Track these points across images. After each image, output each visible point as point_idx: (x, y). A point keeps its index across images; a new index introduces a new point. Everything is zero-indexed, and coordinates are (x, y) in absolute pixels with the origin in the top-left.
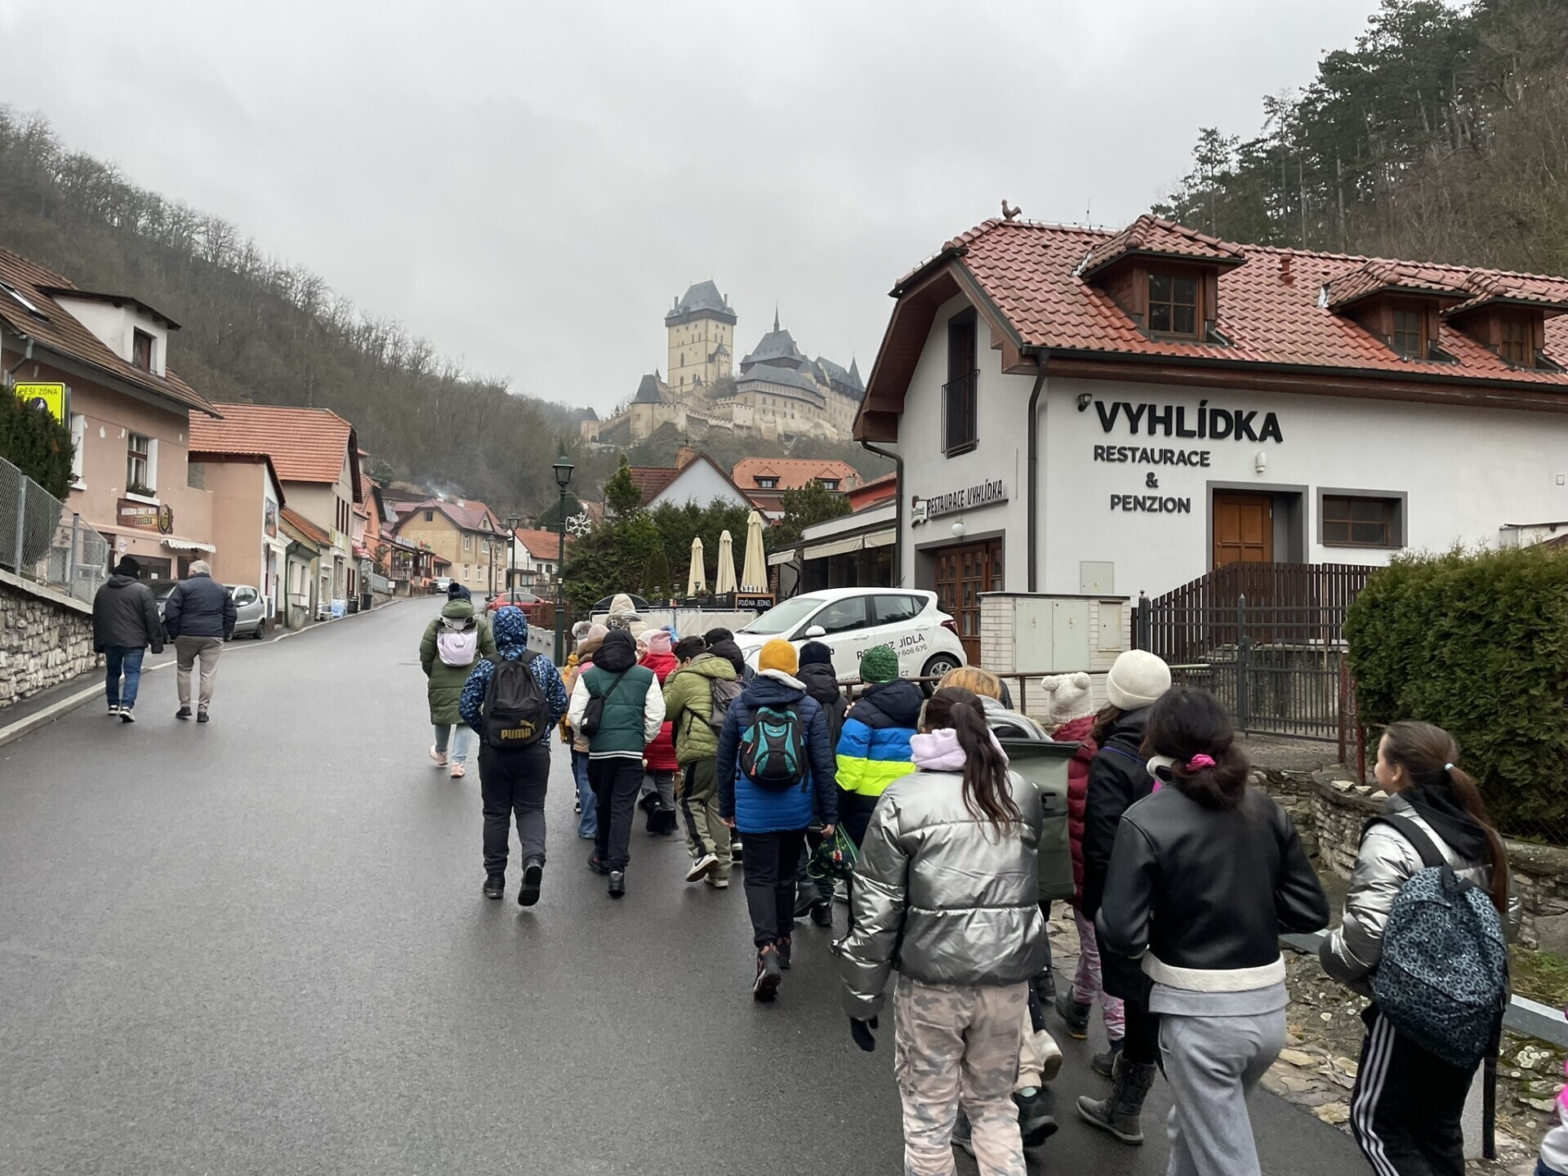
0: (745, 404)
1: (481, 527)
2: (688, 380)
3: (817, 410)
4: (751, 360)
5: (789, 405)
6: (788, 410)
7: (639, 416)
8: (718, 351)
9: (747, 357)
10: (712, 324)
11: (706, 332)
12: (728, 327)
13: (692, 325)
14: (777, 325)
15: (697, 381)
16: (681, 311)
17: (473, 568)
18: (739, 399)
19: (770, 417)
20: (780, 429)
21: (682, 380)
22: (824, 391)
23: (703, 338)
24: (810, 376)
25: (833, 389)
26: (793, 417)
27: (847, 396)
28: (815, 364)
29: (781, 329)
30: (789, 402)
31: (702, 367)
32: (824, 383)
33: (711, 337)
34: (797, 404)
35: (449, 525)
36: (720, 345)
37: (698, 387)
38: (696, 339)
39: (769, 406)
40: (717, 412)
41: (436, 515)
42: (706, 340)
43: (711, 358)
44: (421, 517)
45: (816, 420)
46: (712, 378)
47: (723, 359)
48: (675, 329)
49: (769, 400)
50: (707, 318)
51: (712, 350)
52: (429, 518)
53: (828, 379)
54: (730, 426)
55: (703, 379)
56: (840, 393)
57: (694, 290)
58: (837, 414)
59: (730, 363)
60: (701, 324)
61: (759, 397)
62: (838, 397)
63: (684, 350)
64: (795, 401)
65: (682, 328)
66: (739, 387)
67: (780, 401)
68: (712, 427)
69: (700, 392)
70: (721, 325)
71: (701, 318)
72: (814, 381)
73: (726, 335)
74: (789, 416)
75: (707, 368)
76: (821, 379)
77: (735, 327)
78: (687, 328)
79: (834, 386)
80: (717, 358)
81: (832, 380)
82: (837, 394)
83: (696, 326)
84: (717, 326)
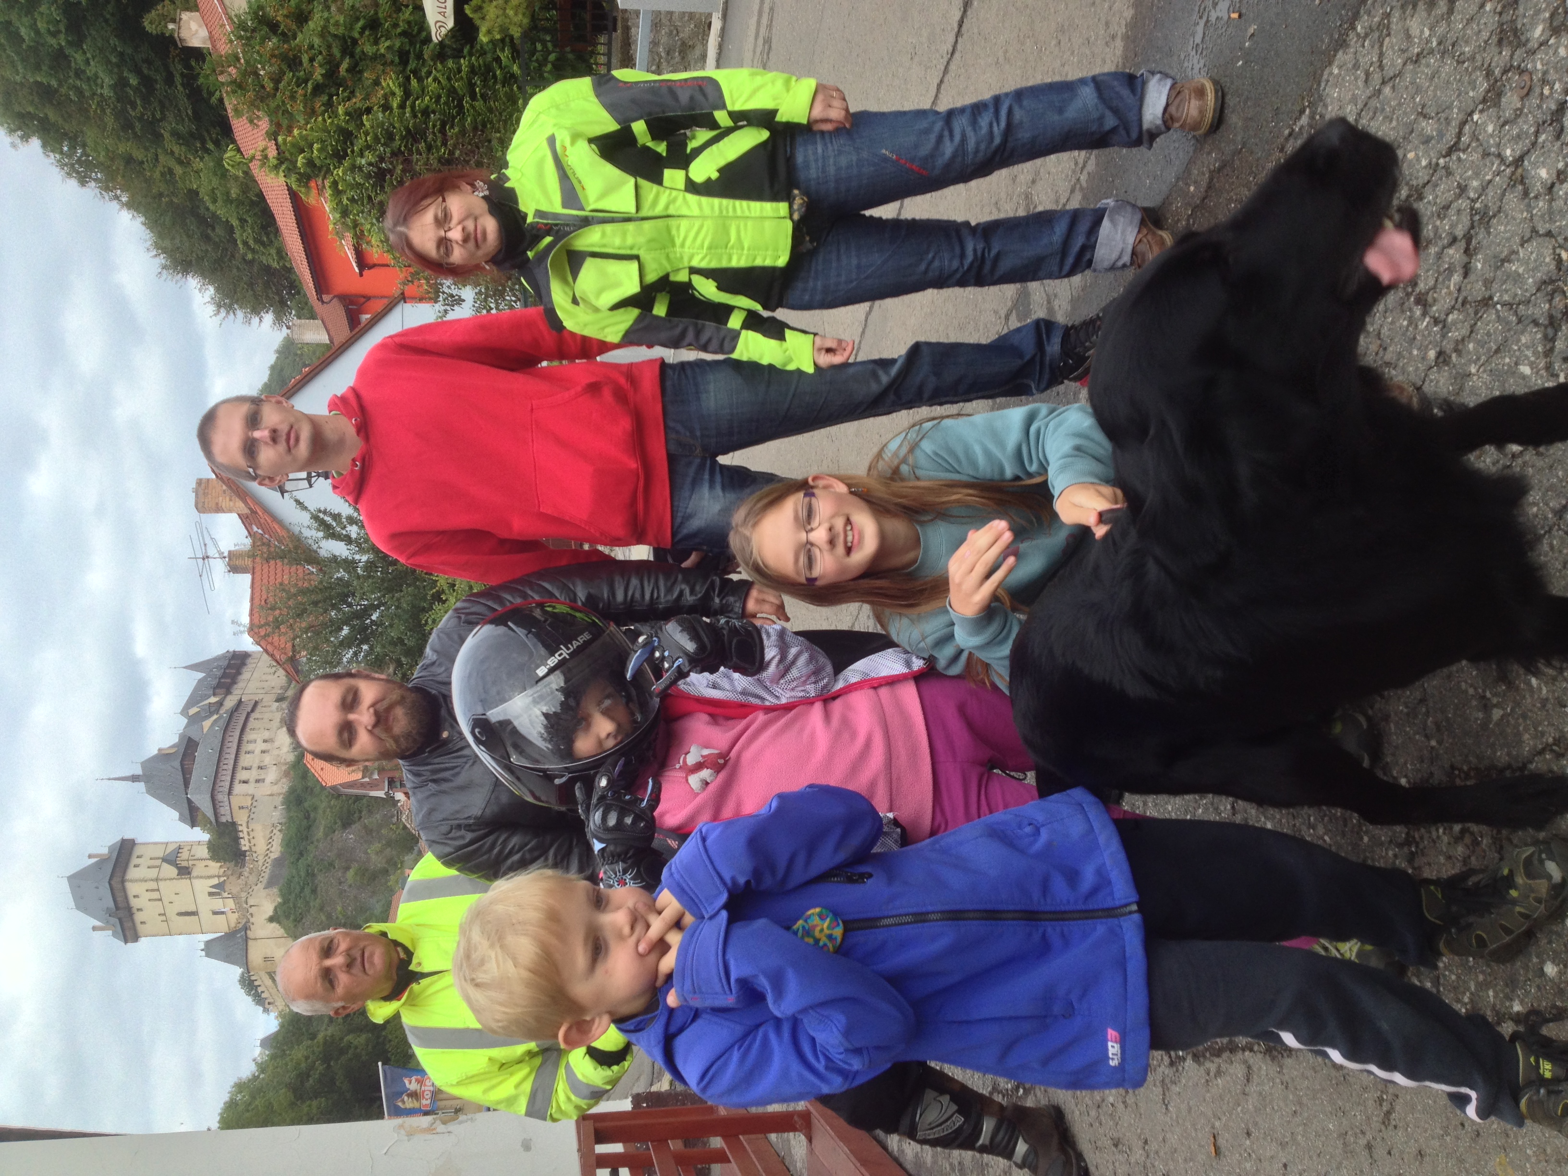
0: (249, 809)
2: (217, 904)
4: (187, 812)
5: (250, 747)
6: (258, 747)
7: (266, 959)
8: (173, 863)
9: (182, 819)
10: (132, 874)
11: (144, 880)
12: (137, 851)
13: (135, 903)
14: (134, 778)
15: (218, 891)
16: (113, 920)
18: (241, 818)
21: (215, 913)
22: (230, 702)
23: (153, 885)
24: (207, 724)
25: (228, 692)
27: (239, 673)
28: (191, 718)
29: (139, 772)
30: (246, 747)
31: (197, 883)
32: (220, 704)
33: (153, 873)
34: (249, 736)
36: (165, 860)
37: (228, 887)
38: (156, 895)
39: (252, 775)
42: (157, 880)
43: (184, 871)
46: (215, 867)
47: (185, 855)
48: (140, 928)
49: (242, 775)
50: (123, 881)
51: (171, 871)
53: (213, 700)
55: (215, 881)
56: (234, 682)
57: (82, 903)
58: (265, 685)
59: (191, 845)
60: (132, 889)
61: (238, 788)
62: (241, 685)
63: (172, 911)
64: (245, 739)
65: (139, 917)
66: (223, 820)
67: (245, 760)
68: (282, 853)
69: (234, 885)
70: (134, 861)
71: (124, 890)
72: (215, 717)
73: (149, 852)
75: (197, 877)
76: (213, 709)
77: (138, 841)
78: (138, 910)
79: (223, 691)
80: (184, 864)
81: (214, 695)
82: (236, 687)
83: (135, 896)
84: (136, 866)
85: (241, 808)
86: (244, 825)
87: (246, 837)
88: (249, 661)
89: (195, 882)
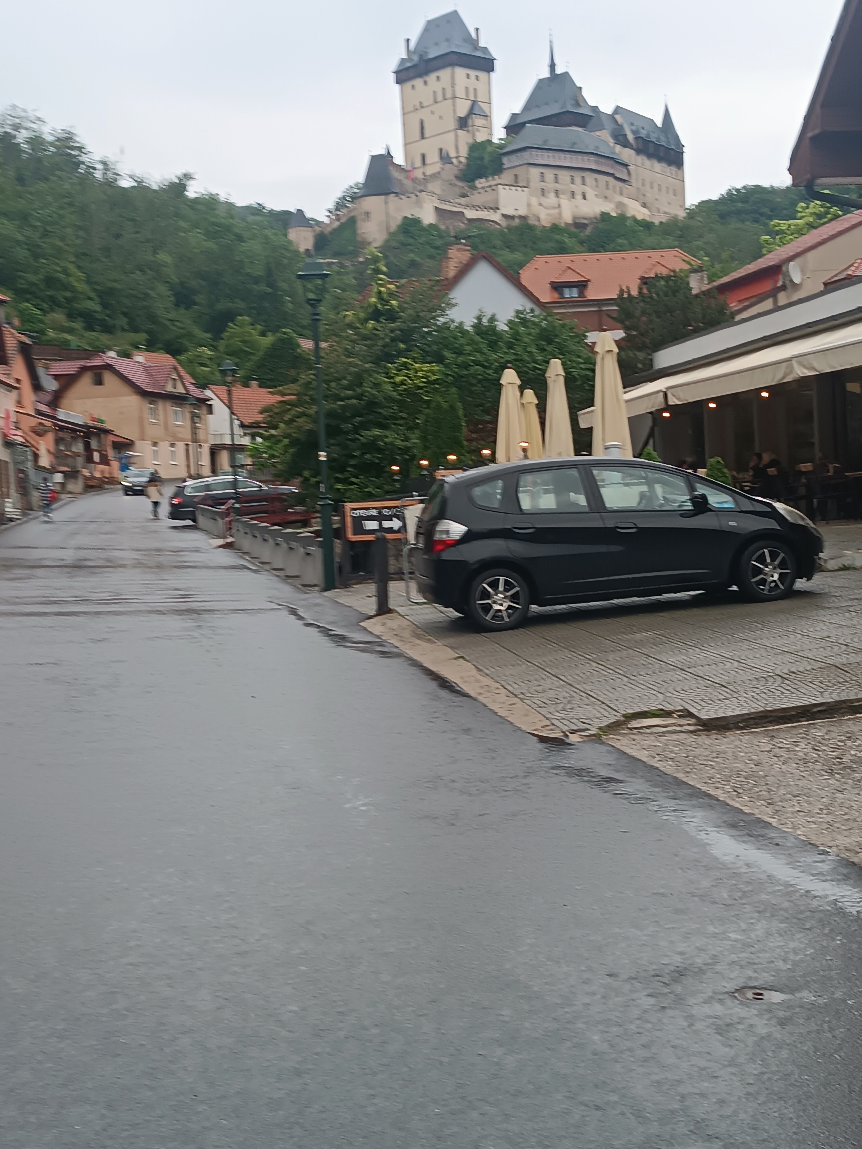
0: (515, 184)
1: (169, 388)
2: (433, 157)
3: (620, 184)
4: (520, 121)
5: (578, 180)
6: (578, 188)
7: (367, 214)
8: (471, 112)
9: (514, 116)
10: (460, 72)
11: (453, 85)
12: (482, 75)
13: (432, 77)
14: (552, 66)
15: (445, 158)
16: (416, 58)
17: (164, 446)
18: (506, 177)
19: (551, 199)
20: (567, 217)
21: (423, 157)
22: (627, 154)
23: (449, 95)
24: (605, 135)
25: (638, 151)
26: (584, 197)
27: (660, 159)
28: (612, 117)
29: (559, 71)
30: (578, 176)
31: (451, 136)
32: (625, 144)
33: (460, 92)
34: (590, 178)
35: (126, 389)
36: (474, 103)
37: (447, 166)
38: (440, 98)
39: (550, 185)
40: (477, 198)
41: (108, 377)
42: (454, 97)
43: (463, 123)
44: (86, 380)
45: (619, 198)
46: (465, 151)
47: (478, 121)
48: (408, 85)
49: (549, 174)
50: (452, 65)
51: (462, 112)
52: (99, 382)
53: (630, 137)
54: (496, 217)
55: (452, 154)
56: (650, 156)
57: (431, 26)
58: (648, 187)
59: (489, 128)
60: (445, 74)
61: (535, 172)
62: (647, 162)
63: (423, 114)
64: (586, 174)
65: (418, 82)
66: (505, 160)
67: (564, 176)
68: (470, 220)
69: (450, 172)
70: (473, 73)
71: (443, 67)
72: (611, 141)
73: (481, 86)
74: (579, 197)
75: (457, 136)
76: (621, 138)
77: (492, 74)
78: (425, 83)
79: (641, 146)
80: (470, 122)
81: (637, 138)
82: (645, 158)
83: (438, 78)
84: (468, 76)
85: (516, 176)
86: (500, 181)
87: (488, 184)
88: (673, 169)
89: (452, 135)
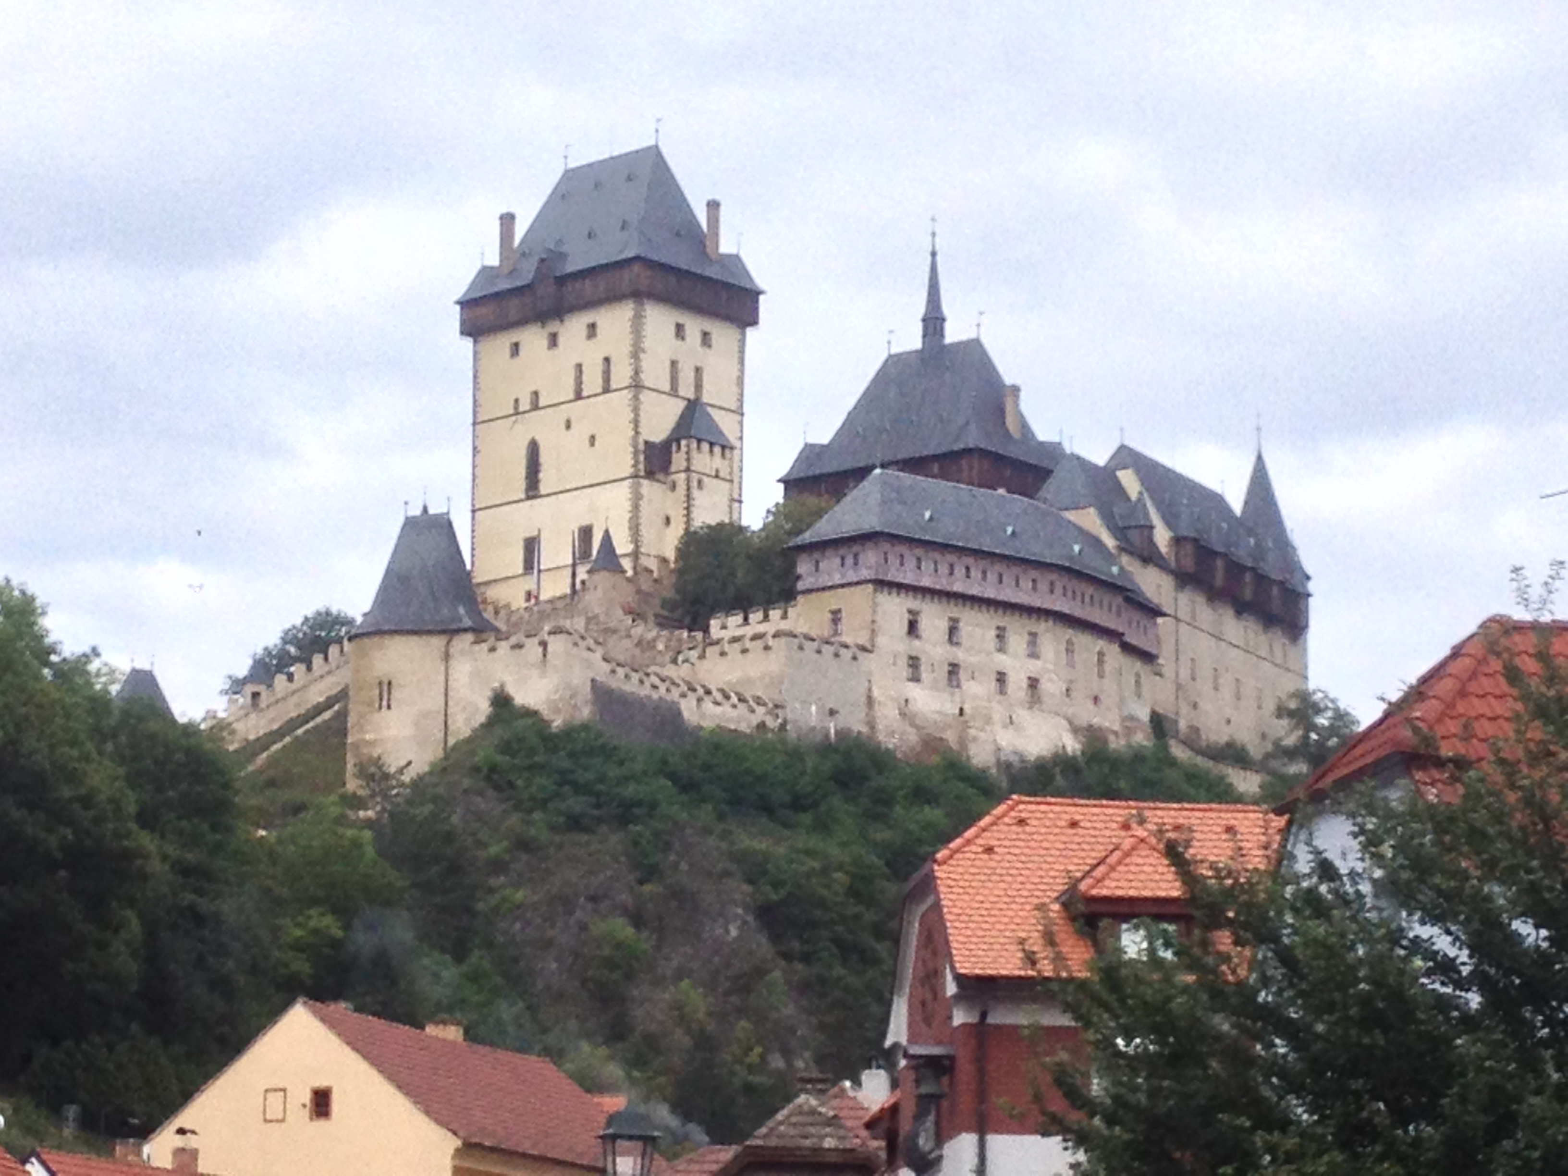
0: (831, 637)
2: (559, 551)
3: (1135, 664)
4: (831, 465)
5: (1017, 641)
6: (1015, 665)
8: (683, 430)
9: (811, 453)
10: (660, 319)
11: (636, 353)
12: (723, 333)
13: (575, 324)
14: (933, 321)
15: (596, 554)
16: (527, 269)
18: (806, 615)
21: (531, 546)
22: (1153, 584)
23: (621, 375)
24: (1088, 522)
25: (1183, 579)
26: (1033, 695)
27: (1241, 608)
28: (1107, 477)
30: (1017, 629)
31: (620, 496)
32: (1148, 555)
33: (654, 373)
34: (1052, 637)
36: (694, 407)
37: (603, 578)
38: (592, 382)
39: (934, 648)
40: (717, 669)
42: (637, 386)
43: (657, 460)
47: (704, 461)
48: (503, 341)
49: (933, 616)
50: (638, 295)
51: (659, 428)
53: (1162, 537)
55: (622, 545)
56: (1214, 595)
57: (578, 185)
58: (1204, 686)
59: (734, 480)
60: (614, 319)
61: (893, 608)
62: (1205, 613)
63: (543, 427)
64: (1043, 627)
65: (531, 337)
67: (979, 626)
68: (696, 731)
69: (612, 596)
70: (694, 326)
71: (612, 298)
72: (1110, 543)
73: (716, 363)
74: (1018, 691)
75: (637, 499)
76: (1135, 536)
77: (750, 332)
78: (553, 341)
79: (1189, 564)
80: (678, 460)
81: (1177, 541)
82: (1200, 600)
83: (592, 328)
84: (680, 331)
85: (836, 616)
86: (784, 625)
87: (749, 631)
88: (1278, 639)
89: (623, 491)
